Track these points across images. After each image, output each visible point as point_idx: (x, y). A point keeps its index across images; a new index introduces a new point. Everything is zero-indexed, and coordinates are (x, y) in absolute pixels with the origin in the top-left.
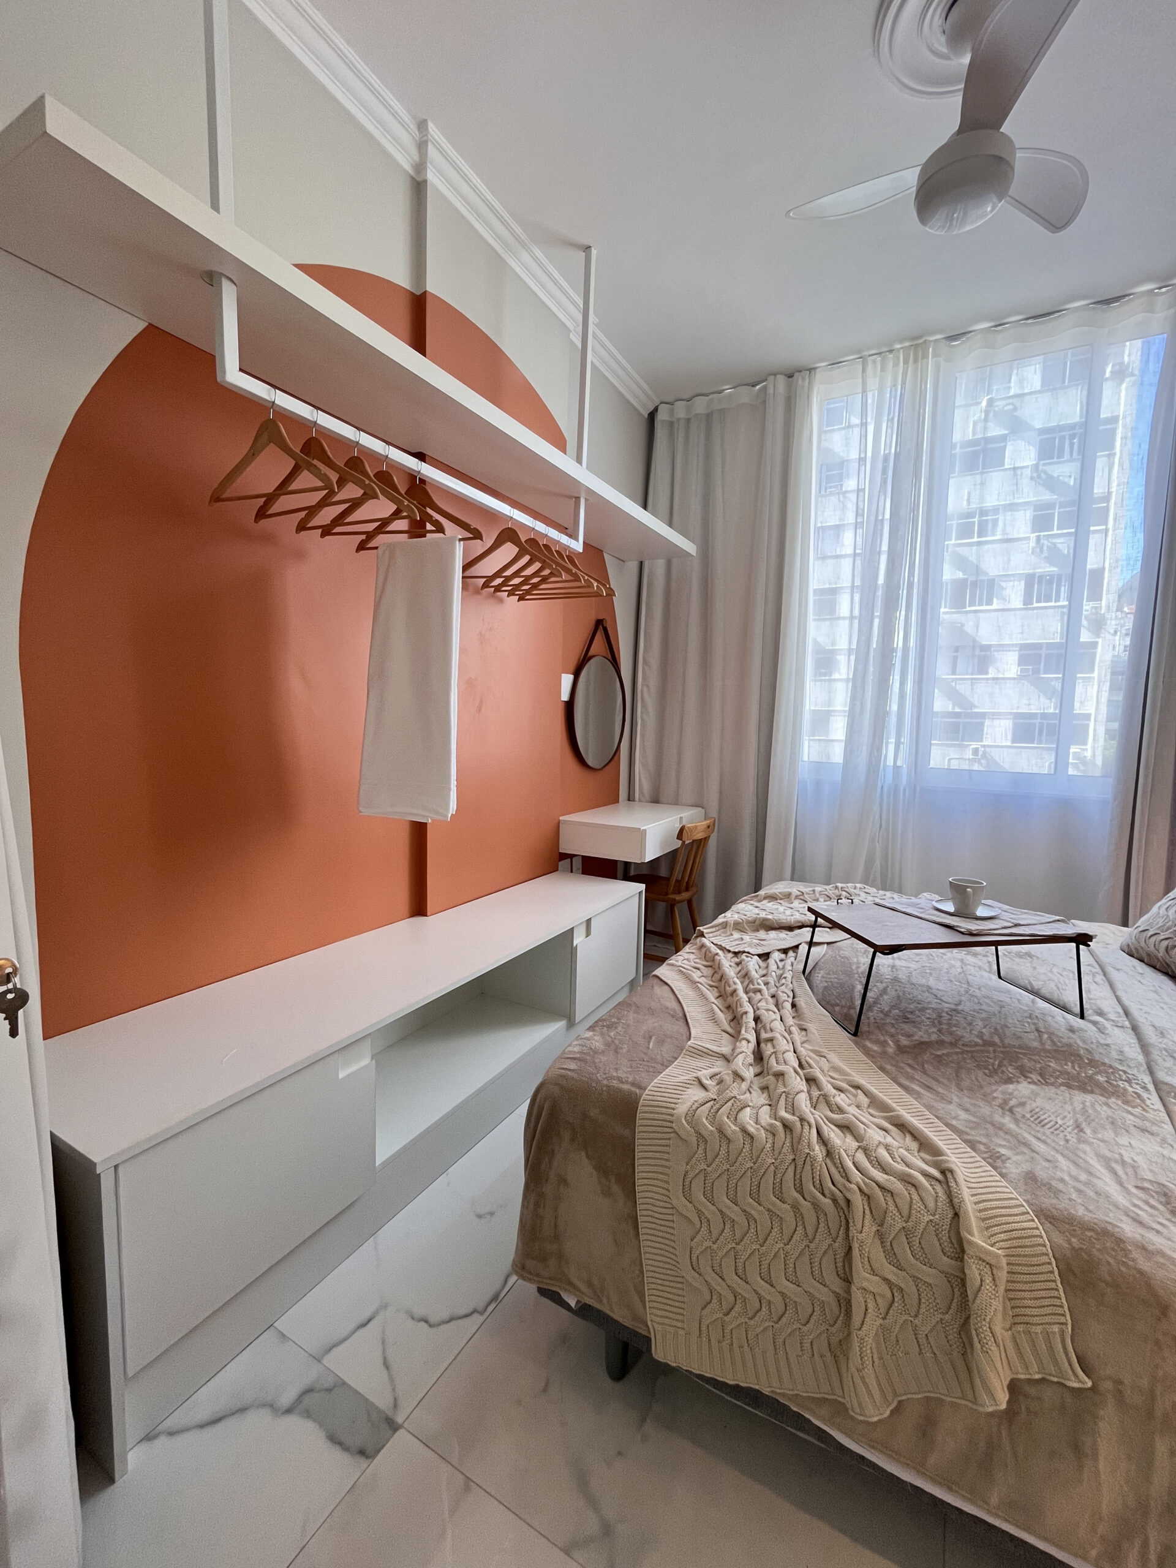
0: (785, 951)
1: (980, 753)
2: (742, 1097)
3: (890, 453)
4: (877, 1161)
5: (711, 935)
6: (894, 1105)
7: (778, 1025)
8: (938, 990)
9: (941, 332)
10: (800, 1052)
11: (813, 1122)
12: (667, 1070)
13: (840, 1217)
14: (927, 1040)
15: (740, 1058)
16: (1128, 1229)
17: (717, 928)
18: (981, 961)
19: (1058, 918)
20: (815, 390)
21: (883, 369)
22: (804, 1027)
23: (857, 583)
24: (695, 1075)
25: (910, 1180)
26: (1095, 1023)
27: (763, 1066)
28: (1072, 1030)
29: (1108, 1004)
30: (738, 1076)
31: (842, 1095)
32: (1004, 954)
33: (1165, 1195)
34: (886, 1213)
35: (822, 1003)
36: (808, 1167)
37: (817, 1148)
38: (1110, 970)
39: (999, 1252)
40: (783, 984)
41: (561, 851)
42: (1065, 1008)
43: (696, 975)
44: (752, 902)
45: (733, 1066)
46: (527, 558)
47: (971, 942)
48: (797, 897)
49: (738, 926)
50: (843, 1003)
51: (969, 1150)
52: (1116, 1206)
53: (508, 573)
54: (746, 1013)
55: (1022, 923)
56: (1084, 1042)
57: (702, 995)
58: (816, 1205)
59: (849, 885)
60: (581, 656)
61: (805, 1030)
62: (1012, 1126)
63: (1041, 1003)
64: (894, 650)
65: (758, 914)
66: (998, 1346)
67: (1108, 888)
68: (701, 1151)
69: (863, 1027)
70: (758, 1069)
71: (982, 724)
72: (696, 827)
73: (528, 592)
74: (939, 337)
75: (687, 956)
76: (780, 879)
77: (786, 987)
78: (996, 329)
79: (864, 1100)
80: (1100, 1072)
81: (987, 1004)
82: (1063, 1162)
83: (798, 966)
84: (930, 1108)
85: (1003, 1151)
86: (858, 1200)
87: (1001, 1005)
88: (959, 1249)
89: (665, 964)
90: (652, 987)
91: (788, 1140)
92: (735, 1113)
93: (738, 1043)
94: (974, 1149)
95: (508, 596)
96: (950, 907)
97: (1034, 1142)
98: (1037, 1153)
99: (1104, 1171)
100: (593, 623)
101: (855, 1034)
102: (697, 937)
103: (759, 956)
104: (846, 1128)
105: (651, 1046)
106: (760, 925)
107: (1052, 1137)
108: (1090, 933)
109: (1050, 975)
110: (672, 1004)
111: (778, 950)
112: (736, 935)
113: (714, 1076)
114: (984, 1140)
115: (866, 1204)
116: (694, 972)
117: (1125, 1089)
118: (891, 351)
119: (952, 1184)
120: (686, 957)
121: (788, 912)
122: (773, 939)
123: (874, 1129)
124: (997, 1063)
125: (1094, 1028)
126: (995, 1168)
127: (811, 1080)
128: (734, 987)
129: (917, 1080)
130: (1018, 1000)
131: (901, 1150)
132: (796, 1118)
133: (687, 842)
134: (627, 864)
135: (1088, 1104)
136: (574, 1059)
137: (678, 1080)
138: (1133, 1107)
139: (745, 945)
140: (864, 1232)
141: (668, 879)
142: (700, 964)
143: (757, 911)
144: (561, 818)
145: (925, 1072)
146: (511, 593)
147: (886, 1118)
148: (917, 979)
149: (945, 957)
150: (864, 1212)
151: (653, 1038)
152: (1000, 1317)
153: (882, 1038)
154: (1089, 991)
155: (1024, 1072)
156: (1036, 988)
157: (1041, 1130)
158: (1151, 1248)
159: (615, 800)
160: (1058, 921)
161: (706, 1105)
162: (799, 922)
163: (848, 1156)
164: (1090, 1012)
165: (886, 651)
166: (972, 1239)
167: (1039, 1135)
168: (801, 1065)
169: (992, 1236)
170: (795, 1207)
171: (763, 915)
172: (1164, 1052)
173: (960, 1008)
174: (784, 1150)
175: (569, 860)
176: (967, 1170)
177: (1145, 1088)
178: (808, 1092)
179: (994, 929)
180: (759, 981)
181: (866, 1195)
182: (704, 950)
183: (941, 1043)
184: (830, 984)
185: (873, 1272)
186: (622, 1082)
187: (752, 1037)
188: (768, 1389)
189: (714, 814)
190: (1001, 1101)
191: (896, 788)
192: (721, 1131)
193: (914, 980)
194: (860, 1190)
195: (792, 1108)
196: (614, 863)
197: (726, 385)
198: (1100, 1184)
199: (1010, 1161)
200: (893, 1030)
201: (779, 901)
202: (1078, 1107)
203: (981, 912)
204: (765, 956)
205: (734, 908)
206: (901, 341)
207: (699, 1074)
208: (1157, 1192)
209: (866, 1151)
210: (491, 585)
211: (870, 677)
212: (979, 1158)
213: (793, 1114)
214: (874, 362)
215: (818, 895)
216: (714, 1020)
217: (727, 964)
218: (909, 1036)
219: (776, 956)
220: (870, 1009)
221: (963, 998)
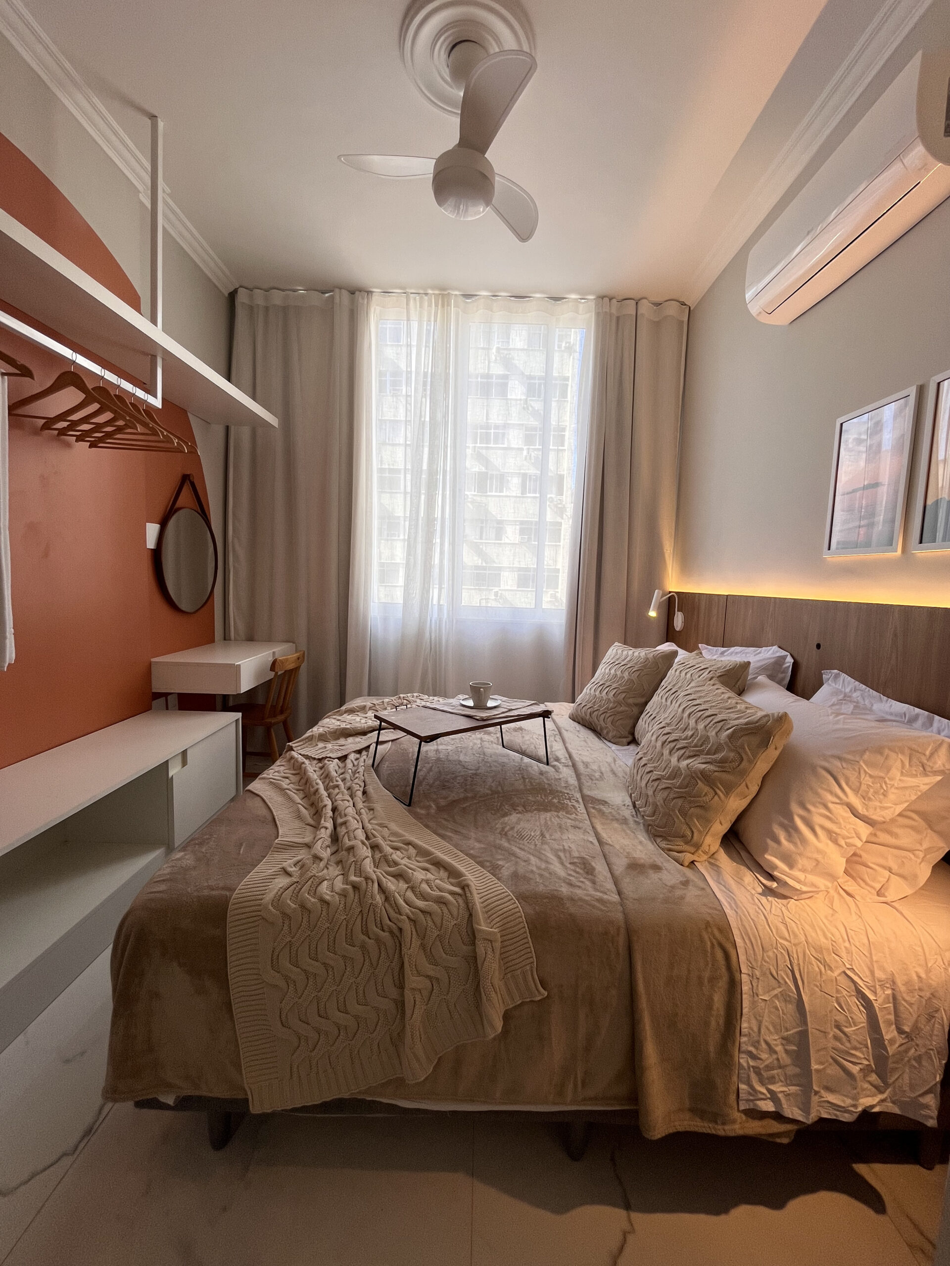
0: (359, 752)
1: (499, 595)
2: (320, 874)
3: (428, 371)
4: (421, 894)
5: (299, 748)
6: (433, 850)
7: (351, 811)
8: (466, 762)
9: (459, 290)
10: (367, 827)
11: (375, 877)
12: (256, 869)
13: (395, 943)
14: (457, 798)
15: (319, 843)
16: (565, 890)
17: (304, 742)
18: (493, 738)
19: (533, 702)
20: (372, 310)
21: (421, 307)
22: (372, 807)
23: (409, 466)
24: (280, 866)
25: (442, 900)
26: (554, 766)
27: (338, 845)
28: (541, 773)
29: (561, 753)
30: (317, 858)
31: (398, 852)
32: (507, 731)
33: (584, 864)
34: (426, 929)
35: (387, 787)
36: (371, 914)
37: (378, 897)
38: (563, 731)
39: (496, 930)
40: (357, 778)
41: (154, 691)
42: (539, 760)
43: (285, 784)
44: (334, 717)
45: (313, 851)
46: (95, 407)
47: (483, 725)
48: (370, 708)
49: (323, 738)
50: (402, 783)
51: (480, 868)
52: (559, 878)
53: (76, 417)
54: (325, 806)
55: (513, 708)
56: (548, 780)
57: (290, 798)
58: (378, 940)
59: (409, 695)
60: (167, 506)
61: (373, 810)
62: (506, 844)
63: (526, 760)
64: (435, 519)
65: (340, 726)
66: (496, 993)
67: (563, 680)
68: (286, 927)
69: (415, 799)
70: (334, 849)
71: (500, 574)
72: (287, 659)
73: (101, 440)
74: (457, 293)
75: (277, 769)
76: (359, 695)
77: (359, 780)
78: (493, 298)
79: (412, 851)
80: (554, 798)
81: (496, 766)
82: (533, 860)
83: (369, 762)
84: (456, 846)
85: (500, 863)
86: (407, 926)
87: (503, 765)
88: (472, 935)
89: (257, 779)
90: (245, 800)
91: (357, 897)
92: (314, 888)
93: (318, 832)
94: (483, 866)
95: (77, 441)
96: (470, 703)
97: (518, 850)
98: (519, 858)
99: (553, 857)
100: (180, 476)
101: (409, 805)
102: (287, 752)
103: (339, 758)
104: (399, 876)
105: (241, 852)
106: (340, 734)
107: (528, 845)
108: (550, 710)
109: (531, 740)
110: (263, 812)
111: (354, 752)
112: (321, 745)
113: (298, 863)
114: (488, 859)
115: (413, 927)
116: (283, 781)
117: (567, 804)
118: (426, 294)
119: (469, 895)
120: (277, 771)
121: (363, 721)
122: (351, 743)
123: (419, 871)
124: (499, 804)
125: (553, 770)
126: (494, 876)
127: (375, 847)
128: (317, 787)
129: (450, 828)
130: (513, 760)
131: (437, 881)
132: (362, 879)
133: (279, 673)
134: (225, 697)
135: (548, 819)
136: (164, 881)
137: (265, 874)
138: (571, 814)
139: (328, 752)
140: (412, 949)
141: (264, 706)
142: (289, 773)
143: (338, 723)
144: (153, 660)
145: (455, 822)
146: (79, 439)
147: (427, 861)
148: (454, 757)
149: (470, 738)
150: (412, 934)
151: (244, 844)
152: (497, 973)
153: (428, 804)
154: (551, 747)
155: (514, 807)
156: (524, 750)
157: (522, 842)
158: (576, 898)
159: (211, 640)
160: (534, 704)
161: (290, 889)
162: (371, 727)
163: (400, 896)
164: (552, 760)
165: (430, 521)
166: (480, 927)
167: (521, 846)
168: (367, 838)
169: (492, 921)
170: (363, 947)
171: (343, 725)
172: (588, 777)
173: (478, 772)
174: (354, 906)
175: (164, 698)
176: (477, 882)
177: (577, 801)
178: (373, 857)
179: (497, 715)
180: (338, 778)
181: (413, 920)
182: (292, 761)
183: (466, 799)
184: (393, 771)
185: (419, 974)
186: (213, 890)
187: (329, 824)
188: (349, 1093)
189: (304, 648)
190: (500, 829)
191: (440, 620)
192: (303, 906)
193: (451, 758)
194: (408, 918)
195: (360, 872)
196: (213, 697)
197: (299, 286)
198: (552, 867)
199: (504, 868)
200: (435, 797)
201: (356, 713)
202: (543, 822)
203: (490, 704)
204: (343, 758)
205: (320, 723)
206: (433, 288)
207: (285, 864)
208: (580, 863)
209: (412, 889)
210: (55, 427)
211: (420, 539)
212: (485, 872)
213: (361, 876)
214: (415, 299)
215: (386, 705)
216: (299, 817)
217: (312, 770)
218: (445, 798)
219: (352, 756)
220: (420, 783)
221: (480, 765)
